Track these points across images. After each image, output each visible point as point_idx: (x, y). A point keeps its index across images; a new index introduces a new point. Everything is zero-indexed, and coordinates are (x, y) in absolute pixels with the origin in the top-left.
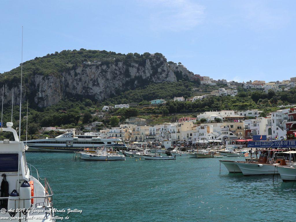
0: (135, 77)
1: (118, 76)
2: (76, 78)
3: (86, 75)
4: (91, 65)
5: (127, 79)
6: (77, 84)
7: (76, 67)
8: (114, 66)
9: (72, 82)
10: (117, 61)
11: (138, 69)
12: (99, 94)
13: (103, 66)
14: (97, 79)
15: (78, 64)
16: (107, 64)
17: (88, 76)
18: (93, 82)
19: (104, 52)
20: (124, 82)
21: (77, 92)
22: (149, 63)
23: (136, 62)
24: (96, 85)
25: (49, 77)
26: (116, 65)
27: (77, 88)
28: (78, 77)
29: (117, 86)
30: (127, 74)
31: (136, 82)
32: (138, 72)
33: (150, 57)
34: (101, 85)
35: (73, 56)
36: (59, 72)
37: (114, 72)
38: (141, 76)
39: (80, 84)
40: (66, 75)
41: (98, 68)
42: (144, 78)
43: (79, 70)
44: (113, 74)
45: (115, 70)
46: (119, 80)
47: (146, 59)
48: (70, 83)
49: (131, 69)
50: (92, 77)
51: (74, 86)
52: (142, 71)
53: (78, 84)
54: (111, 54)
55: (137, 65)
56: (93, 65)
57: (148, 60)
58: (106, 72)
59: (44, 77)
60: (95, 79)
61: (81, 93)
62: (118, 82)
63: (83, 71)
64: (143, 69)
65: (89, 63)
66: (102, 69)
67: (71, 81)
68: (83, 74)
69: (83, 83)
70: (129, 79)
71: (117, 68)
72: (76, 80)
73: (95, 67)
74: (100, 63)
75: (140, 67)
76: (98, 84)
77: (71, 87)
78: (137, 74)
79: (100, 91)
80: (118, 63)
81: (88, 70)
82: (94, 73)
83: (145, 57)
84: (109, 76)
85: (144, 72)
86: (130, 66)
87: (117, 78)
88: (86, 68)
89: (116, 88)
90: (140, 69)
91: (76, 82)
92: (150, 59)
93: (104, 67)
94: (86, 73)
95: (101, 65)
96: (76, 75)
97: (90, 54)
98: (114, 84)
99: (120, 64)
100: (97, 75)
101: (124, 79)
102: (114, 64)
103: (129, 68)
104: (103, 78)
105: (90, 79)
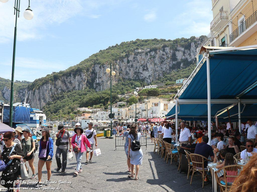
0: (182, 59)
1: (165, 60)
2: (128, 65)
3: (137, 62)
4: (141, 53)
5: (174, 62)
6: (129, 70)
7: (129, 55)
8: (161, 52)
9: (125, 69)
10: (164, 47)
11: (184, 53)
12: (148, 77)
13: (151, 52)
14: (146, 64)
15: (130, 53)
16: (155, 50)
17: (138, 62)
18: (143, 67)
19: (155, 40)
20: (171, 65)
21: (129, 77)
22: (194, 46)
23: (182, 46)
24: (145, 70)
25: (104, 65)
26: (164, 50)
27: (129, 74)
28: (130, 64)
29: (164, 69)
30: (174, 57)
31: (182, 65)
32: (184, 55)
33: (195, 40)
34: (150, 69)
35: (128, 46)
36: (114, 60)
37: (162, 57)
38: (187, 59)
39: (132, 69)
40: (120, 63)
41: (147, 55)
42: (189, 60)
43: (131, 58)
44: (161, 59)
45: (163, 55)
46: (166, 64)
47: (191, 43)
48: (123, 69)
49: (177, 53)
50: (142, 63)
51: (127, 72)
52: (187, 54)
53: (131, 70)
54: (161, 41)
55: (183, 49)
56: (143, 52)
57: (193, 43)
58: (154, 57)
59: (101, 66)
60: (145, 65)
61: (133, 77)
62: (165, 66)
63: (134, 58)
64: (189, 52)
65: (140, 51)
66: (151, 55)
67: (124, 67)
68: (134, 61)
69: (135, 68)
70: (176, 62)
71: (164, 53)
72: (129, 67)
73: (144, 54)
74: (148, 50)
75: (186, 50)
76: (147, 69)
77: (124, 73)
78: (183, 57)
79: (149, 75)
80: (165, 48)
81: (139, 57)
82: (144, 60)
83: (190, 41)
84: (157, 60)
85: (190, 55)
86: (177, 50)
87: (165, 62)
88: (137, 55)
89: (164, 71)
90: (186, 52)
91: (128, 68)
92: (195, 42)
93: (153, 53)
94: (137, 60)
95: (150, 52)
96: (128, 62)
97: (143, 43)
98: (162, 68)
99: (167, 49)
100: (146, 60)
101: (171, 62)
102: (161, 50)
103: (176, 52)
104: (151, 63)
105: (141, 65)
